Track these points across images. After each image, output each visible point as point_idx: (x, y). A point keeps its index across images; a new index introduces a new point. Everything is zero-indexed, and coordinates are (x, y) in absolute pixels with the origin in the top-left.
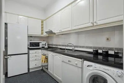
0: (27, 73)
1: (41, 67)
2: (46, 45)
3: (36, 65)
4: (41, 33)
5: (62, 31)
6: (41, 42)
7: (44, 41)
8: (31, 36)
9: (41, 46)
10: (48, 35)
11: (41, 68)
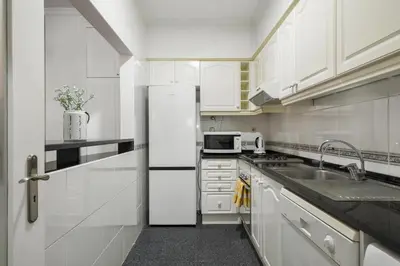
0: (194, 226)
1: (239, 219)
2: (260, 144)
3: (220, 206)
4: (239, 105)
5: (300, 89)
6: (240, 133)
7: (254, 130)
8: (212, 117)
9: (238, 148)
10: (260, 111)
11: (238, 222)
